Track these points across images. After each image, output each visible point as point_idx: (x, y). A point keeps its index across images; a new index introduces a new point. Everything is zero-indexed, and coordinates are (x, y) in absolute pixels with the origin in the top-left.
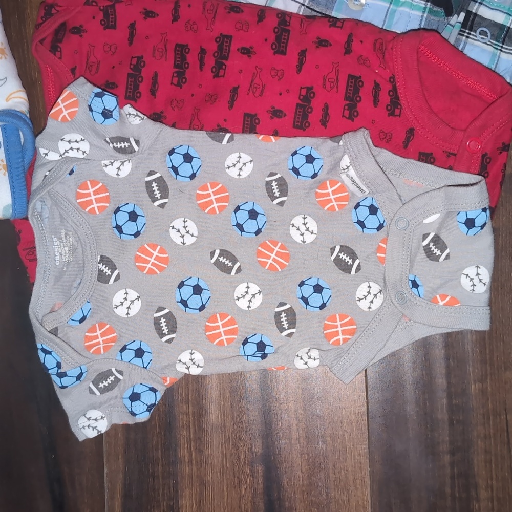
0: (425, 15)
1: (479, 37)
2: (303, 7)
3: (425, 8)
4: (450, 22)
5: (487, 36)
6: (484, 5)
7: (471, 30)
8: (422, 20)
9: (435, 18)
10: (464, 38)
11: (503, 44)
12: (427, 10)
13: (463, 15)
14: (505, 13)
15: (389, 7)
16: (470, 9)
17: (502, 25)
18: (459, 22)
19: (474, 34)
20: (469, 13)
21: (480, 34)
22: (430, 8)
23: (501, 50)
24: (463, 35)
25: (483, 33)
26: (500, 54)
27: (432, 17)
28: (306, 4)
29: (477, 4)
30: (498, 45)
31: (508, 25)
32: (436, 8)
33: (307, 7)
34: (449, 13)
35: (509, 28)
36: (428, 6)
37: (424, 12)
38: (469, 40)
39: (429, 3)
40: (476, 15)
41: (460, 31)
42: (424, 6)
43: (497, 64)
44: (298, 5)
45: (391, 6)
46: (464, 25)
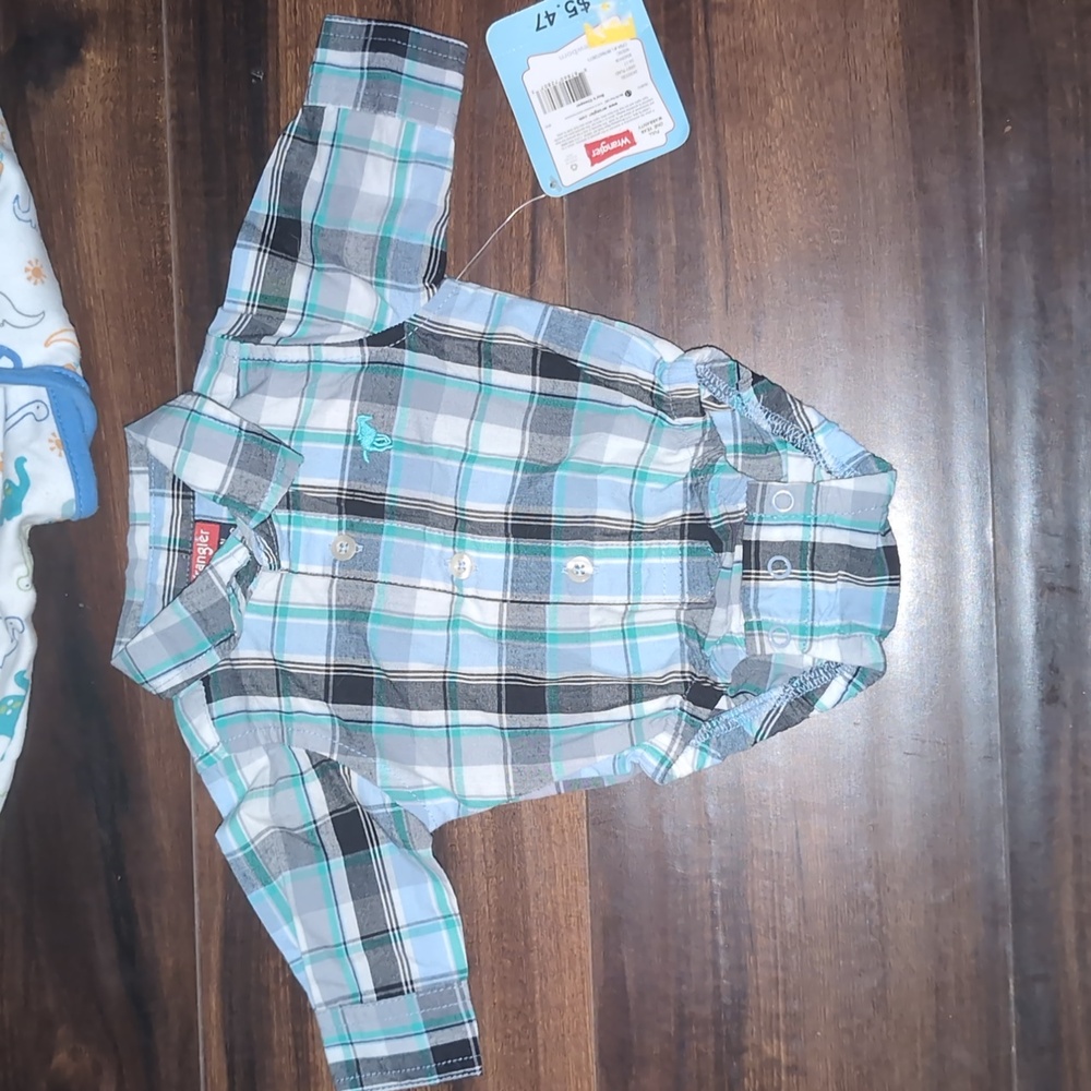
0: (685, 560)
1: (773, 574)
2: (505, 604)
3: (682, 549)
4: (724, 565)
5: (786, 568)
6: (765, 525)
7: (757, 568)
8: (682, 569)
9: (699, 560)
10: (753, 582)
11: (813, 569)
12: (685, 551)
13: (739, 549)
14: (800, 525)
15: (629, 564)
16: (746, 538)
17: (802, 542)
18: (738, 562)
19: (765, 572)
20: (746, 544)
21: (774, 568)
22: (689, 548)
23: (813, 580)
24: (750, 579)
25: (779, 565)
26: (813, 586)
27: (696, 560)
28: (508, 598)
29: (755, 528)
30: (805, 575)
31: (812, 540)
32: (698, 544)
33: (512, 602)
34: (718, 548)
35: (814, 543)
36: (685, 545)
37: (682, 555)
38: (760, 582)
39: (685, 541)
40: (757, 543)
41: (744, 574)
42: (679, 546)
43: (814, 602)
44: (498, 603)
45: (632, 561)
46: (746, 563)
